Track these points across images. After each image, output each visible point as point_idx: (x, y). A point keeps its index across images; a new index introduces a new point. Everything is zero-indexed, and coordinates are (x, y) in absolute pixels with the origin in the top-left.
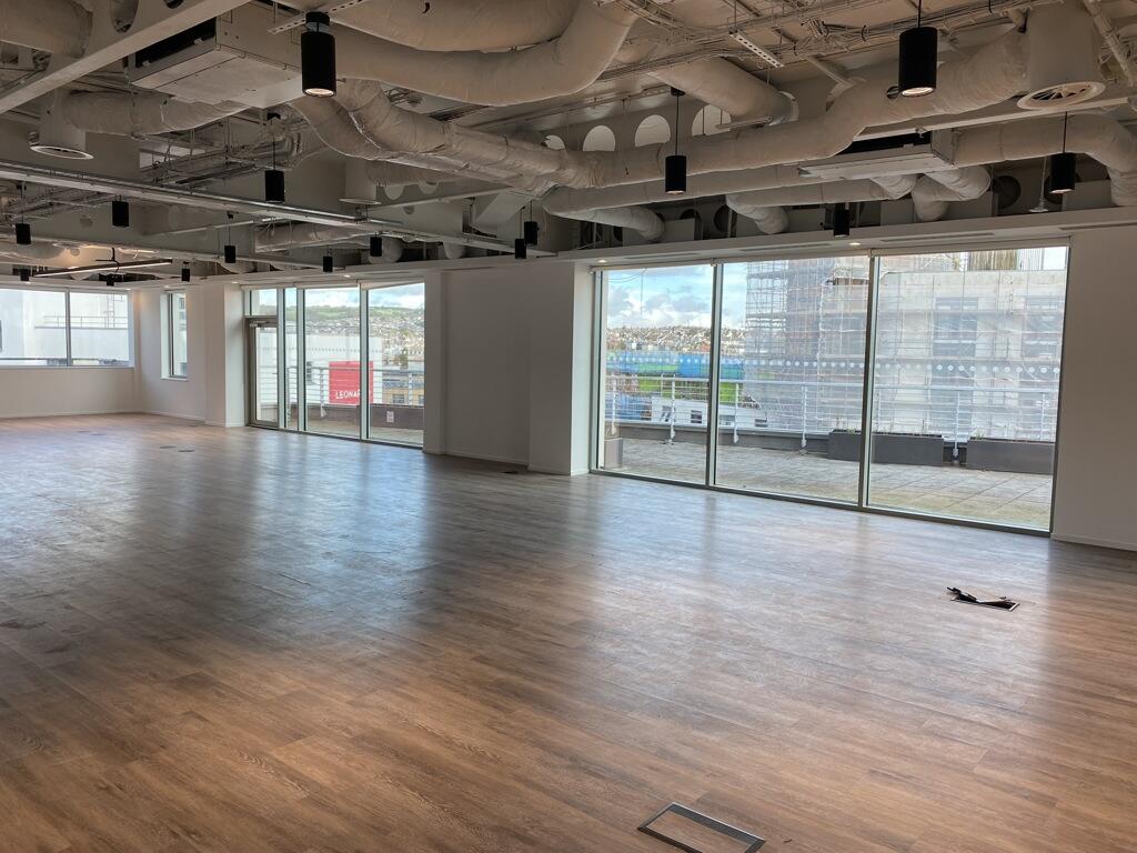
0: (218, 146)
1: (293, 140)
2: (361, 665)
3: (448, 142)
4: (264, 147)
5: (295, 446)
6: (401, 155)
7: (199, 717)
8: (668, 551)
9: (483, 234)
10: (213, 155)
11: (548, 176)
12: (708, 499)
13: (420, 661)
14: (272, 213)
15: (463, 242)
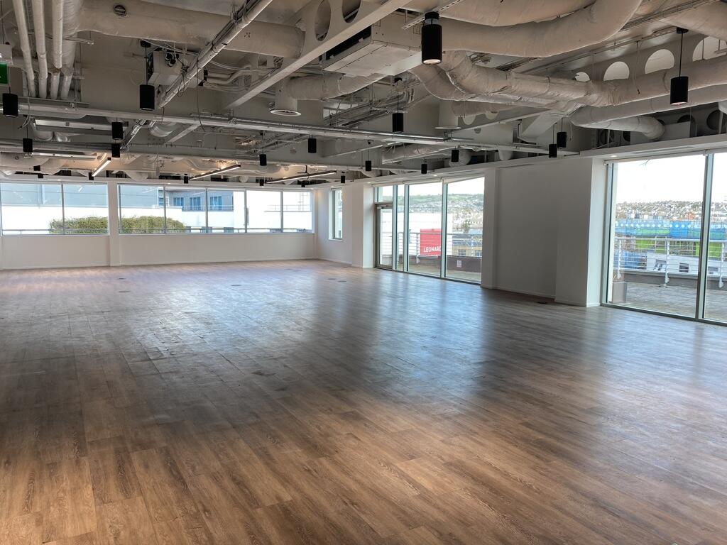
0: (366, 101)
1: (409, 93)
2: (448, 418)
3: (509, 85)
4: (392, 99)
5: (401, 280)
6: (477, 96)
7: (356, 437)
8: (665, 364)
9: (526, 143)
10: (363, 107)
11: (578, 100)
12: (697, 328)
13: (486, 421)
14: (394, 140)
15: (513, 149)
